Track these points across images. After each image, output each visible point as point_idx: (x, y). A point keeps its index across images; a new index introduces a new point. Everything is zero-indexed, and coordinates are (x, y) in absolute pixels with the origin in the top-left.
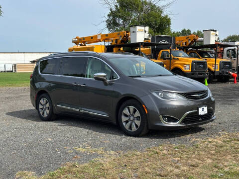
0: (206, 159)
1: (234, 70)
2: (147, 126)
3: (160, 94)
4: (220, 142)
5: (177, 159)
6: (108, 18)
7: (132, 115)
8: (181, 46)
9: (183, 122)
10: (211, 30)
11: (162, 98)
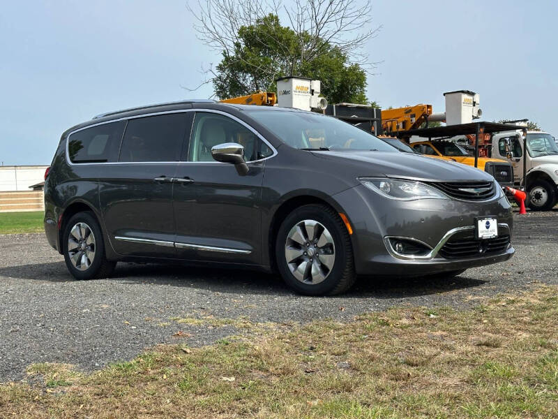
0: (514, 331)
1: (518, 184)
2: (353, 265)
3: (382, 184)
4: (536, 301)
5: (439, 333)
6: (218, 74)
7: (313, 243)
8: (394, 130)
9: (442, 253)
10: (463, 92)
11: (390, 194)
